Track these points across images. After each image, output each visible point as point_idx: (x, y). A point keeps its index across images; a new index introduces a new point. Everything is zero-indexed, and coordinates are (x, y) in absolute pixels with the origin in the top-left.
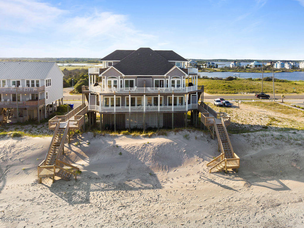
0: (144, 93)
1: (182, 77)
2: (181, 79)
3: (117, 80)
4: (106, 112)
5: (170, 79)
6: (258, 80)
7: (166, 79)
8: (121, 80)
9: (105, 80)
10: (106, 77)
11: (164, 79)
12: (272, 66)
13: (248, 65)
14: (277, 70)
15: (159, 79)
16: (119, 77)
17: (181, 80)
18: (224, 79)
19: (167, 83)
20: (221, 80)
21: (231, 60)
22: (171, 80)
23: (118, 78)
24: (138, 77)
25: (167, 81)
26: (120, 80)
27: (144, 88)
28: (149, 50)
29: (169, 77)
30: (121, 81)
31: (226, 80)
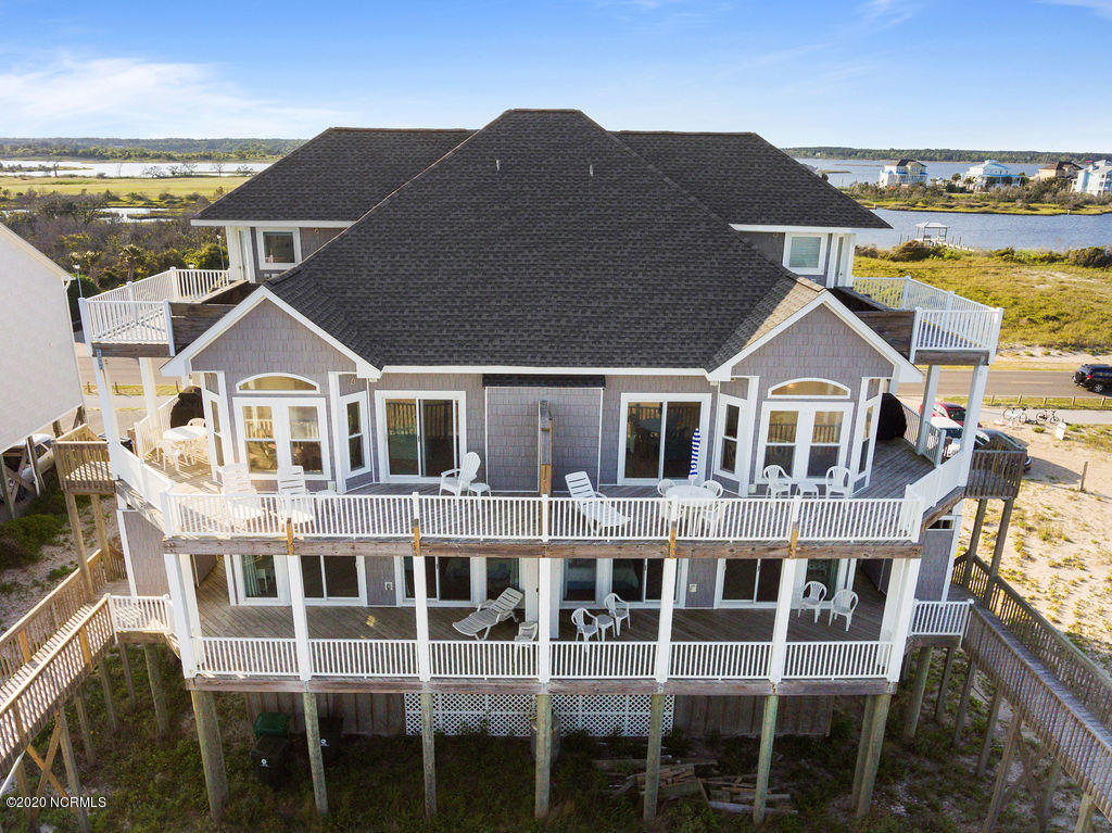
0: (545, 538)
1: (865, 382)
2: (855, 399)
3: (320, 404)
4: (240, 675)
5: (762, 398)
6: (1042, 260)
7: (725, 401)
8: (352, 398)
9: (221, 399)
10: (221, 376)
11: (705, 399)
12: (1065, 181)
13: (957, 178)
14: (1089, 202)
15: (666, 398)
16: (333, 378)
17: (848, 408)
18: (887, 254)
19: (732, 429)
20: (872, 257)
21: (870, 151)
22: (768, 408)
23: (325, 385)
24: (489, 380)
25: (733, 413)
26: (340, 405)
27: (545, 499)
28: (572, 124)
29: (754, 382)
30: (353, 409)
31: (894, 259)
